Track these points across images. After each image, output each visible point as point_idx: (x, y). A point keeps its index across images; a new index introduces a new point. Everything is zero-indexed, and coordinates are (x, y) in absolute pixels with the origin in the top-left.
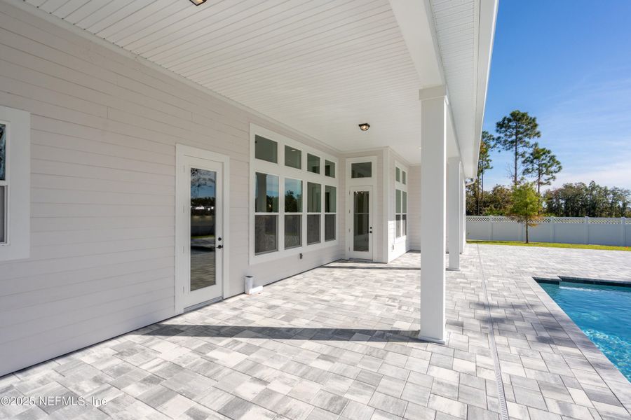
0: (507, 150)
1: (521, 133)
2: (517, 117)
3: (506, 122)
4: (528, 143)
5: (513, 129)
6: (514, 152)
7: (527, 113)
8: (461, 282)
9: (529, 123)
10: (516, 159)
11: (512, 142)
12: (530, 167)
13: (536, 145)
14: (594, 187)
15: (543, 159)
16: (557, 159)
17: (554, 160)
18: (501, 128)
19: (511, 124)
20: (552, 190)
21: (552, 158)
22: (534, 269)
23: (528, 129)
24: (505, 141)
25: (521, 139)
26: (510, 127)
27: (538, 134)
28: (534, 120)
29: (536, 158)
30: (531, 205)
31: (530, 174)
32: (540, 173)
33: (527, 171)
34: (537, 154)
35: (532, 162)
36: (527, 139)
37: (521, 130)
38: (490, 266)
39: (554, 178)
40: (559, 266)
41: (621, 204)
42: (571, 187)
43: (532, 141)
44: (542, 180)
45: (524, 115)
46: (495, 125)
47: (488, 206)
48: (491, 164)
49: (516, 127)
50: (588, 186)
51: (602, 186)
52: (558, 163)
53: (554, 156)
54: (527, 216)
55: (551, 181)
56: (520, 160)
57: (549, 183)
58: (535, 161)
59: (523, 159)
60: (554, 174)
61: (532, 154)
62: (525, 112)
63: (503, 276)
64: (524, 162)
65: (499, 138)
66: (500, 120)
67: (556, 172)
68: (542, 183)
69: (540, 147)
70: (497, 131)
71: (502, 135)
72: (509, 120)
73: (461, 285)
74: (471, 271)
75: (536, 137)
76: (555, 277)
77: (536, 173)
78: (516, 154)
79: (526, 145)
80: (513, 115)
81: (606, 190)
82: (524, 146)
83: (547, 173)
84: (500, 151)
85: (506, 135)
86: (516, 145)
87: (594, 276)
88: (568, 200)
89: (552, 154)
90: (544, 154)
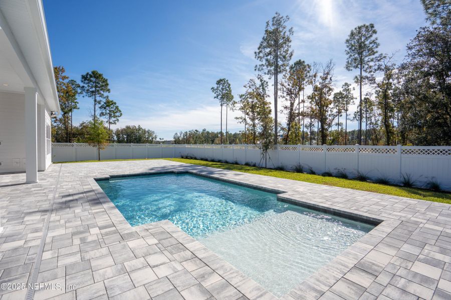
0: (89, 97)
1: (99, 87)
2: (96, 75)
3: (88, 76)
4: (103, 95)
5: (93, 83)
6: (94, 99)
7: (102, 75)
8: (34, 191)
9: (104, 82)
10: (95, 105)
11: (93, 92)
12: (104, 111)
13: (107, 97)
14: (140, 129)
15: (112, 108)
16: (120, 108)
17: (118, 109)
18: (85, 80)
19: (92, 79)
20: (120, 129)
21: (117, 108)
22: (97, 174)
23: (103, 86)
24: (88, 90)
25: (98, 91)
26: (91, 81)
27: (109, 91)
28: (106, 80)
29: (107, 106)
30: (101, 135)
31: (104, 116)
32: (110, 116)
33: (102, 114)
34: (109, 104)
35: (105, 108)
36: (102, 92)
37: (99, 85)
38: (66, 176)
39: (118, 120)
40: (111, 170)
41: (151, 138)
42: (130, 128)
43: (106, 94)
44: (111, 121)
45: (100, 75)
46: (81, 77)
47: (76, 137)
48: (78, 105)
49: (95, 82)
50: (137, 128)
51: (143, 128)
52: (120, 111)
53: (118, 107)
54: (99, 142)
55: (116, 122)
56: (98, 106)
57: (115, 123)
58: (107, 108)
59: (100, 106)
60: (118, 118)
61: (105, 103)
62: (101, 73)
63: (73, 181)
64: (100, 108)
65: (83, 87)
66: (85, 74)
67: (119, 117)
68: (111, 123)
69: (110, 99)
70: (82, 81)
71: (86, 86)
72: (91, 76)
73: (34, 192)
74: (48, 182)
75: (107, 92)
76: (108, 176)
77: (107, 116)
78: (95, 101)
79: (102, 96)
80: (93, 72)
81: (145, 131)
82: (100, 96)
83: (115, 117)
84: (83, 97)
85: (88, 86)
86: (95, 95)
87: (127, 173)
88: (128, 135)
89: (116, 105)
90: (112, 104)
